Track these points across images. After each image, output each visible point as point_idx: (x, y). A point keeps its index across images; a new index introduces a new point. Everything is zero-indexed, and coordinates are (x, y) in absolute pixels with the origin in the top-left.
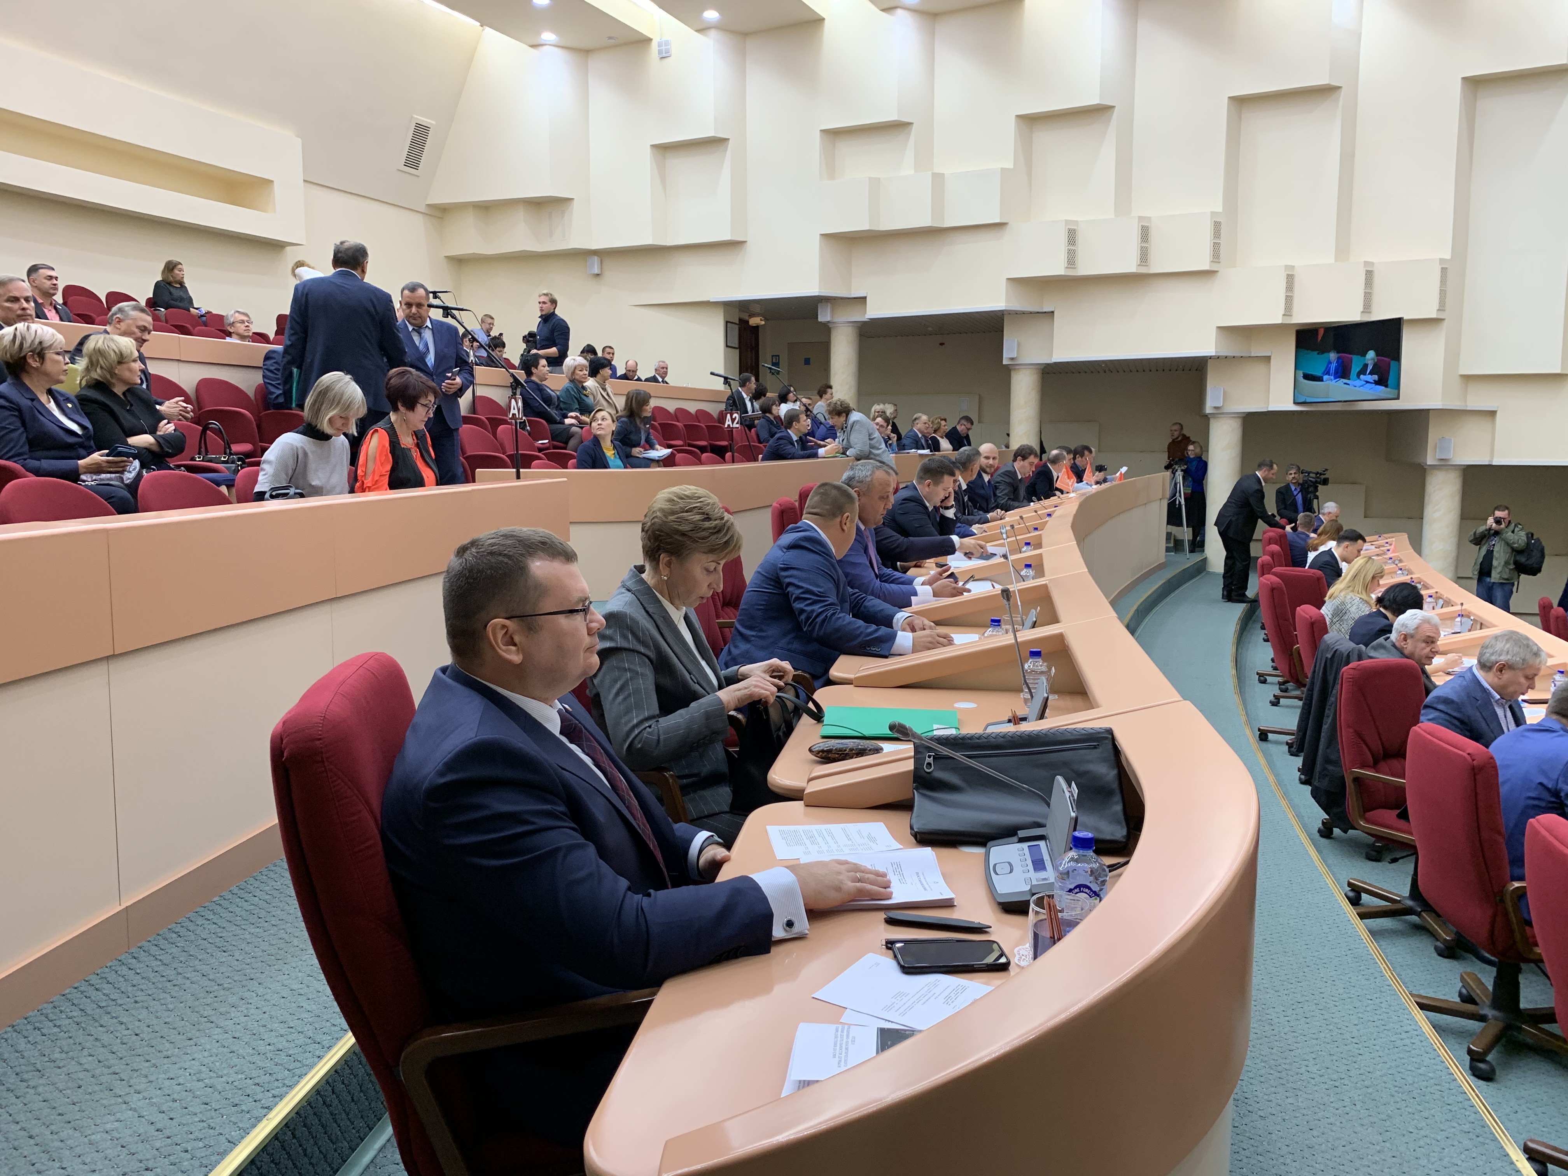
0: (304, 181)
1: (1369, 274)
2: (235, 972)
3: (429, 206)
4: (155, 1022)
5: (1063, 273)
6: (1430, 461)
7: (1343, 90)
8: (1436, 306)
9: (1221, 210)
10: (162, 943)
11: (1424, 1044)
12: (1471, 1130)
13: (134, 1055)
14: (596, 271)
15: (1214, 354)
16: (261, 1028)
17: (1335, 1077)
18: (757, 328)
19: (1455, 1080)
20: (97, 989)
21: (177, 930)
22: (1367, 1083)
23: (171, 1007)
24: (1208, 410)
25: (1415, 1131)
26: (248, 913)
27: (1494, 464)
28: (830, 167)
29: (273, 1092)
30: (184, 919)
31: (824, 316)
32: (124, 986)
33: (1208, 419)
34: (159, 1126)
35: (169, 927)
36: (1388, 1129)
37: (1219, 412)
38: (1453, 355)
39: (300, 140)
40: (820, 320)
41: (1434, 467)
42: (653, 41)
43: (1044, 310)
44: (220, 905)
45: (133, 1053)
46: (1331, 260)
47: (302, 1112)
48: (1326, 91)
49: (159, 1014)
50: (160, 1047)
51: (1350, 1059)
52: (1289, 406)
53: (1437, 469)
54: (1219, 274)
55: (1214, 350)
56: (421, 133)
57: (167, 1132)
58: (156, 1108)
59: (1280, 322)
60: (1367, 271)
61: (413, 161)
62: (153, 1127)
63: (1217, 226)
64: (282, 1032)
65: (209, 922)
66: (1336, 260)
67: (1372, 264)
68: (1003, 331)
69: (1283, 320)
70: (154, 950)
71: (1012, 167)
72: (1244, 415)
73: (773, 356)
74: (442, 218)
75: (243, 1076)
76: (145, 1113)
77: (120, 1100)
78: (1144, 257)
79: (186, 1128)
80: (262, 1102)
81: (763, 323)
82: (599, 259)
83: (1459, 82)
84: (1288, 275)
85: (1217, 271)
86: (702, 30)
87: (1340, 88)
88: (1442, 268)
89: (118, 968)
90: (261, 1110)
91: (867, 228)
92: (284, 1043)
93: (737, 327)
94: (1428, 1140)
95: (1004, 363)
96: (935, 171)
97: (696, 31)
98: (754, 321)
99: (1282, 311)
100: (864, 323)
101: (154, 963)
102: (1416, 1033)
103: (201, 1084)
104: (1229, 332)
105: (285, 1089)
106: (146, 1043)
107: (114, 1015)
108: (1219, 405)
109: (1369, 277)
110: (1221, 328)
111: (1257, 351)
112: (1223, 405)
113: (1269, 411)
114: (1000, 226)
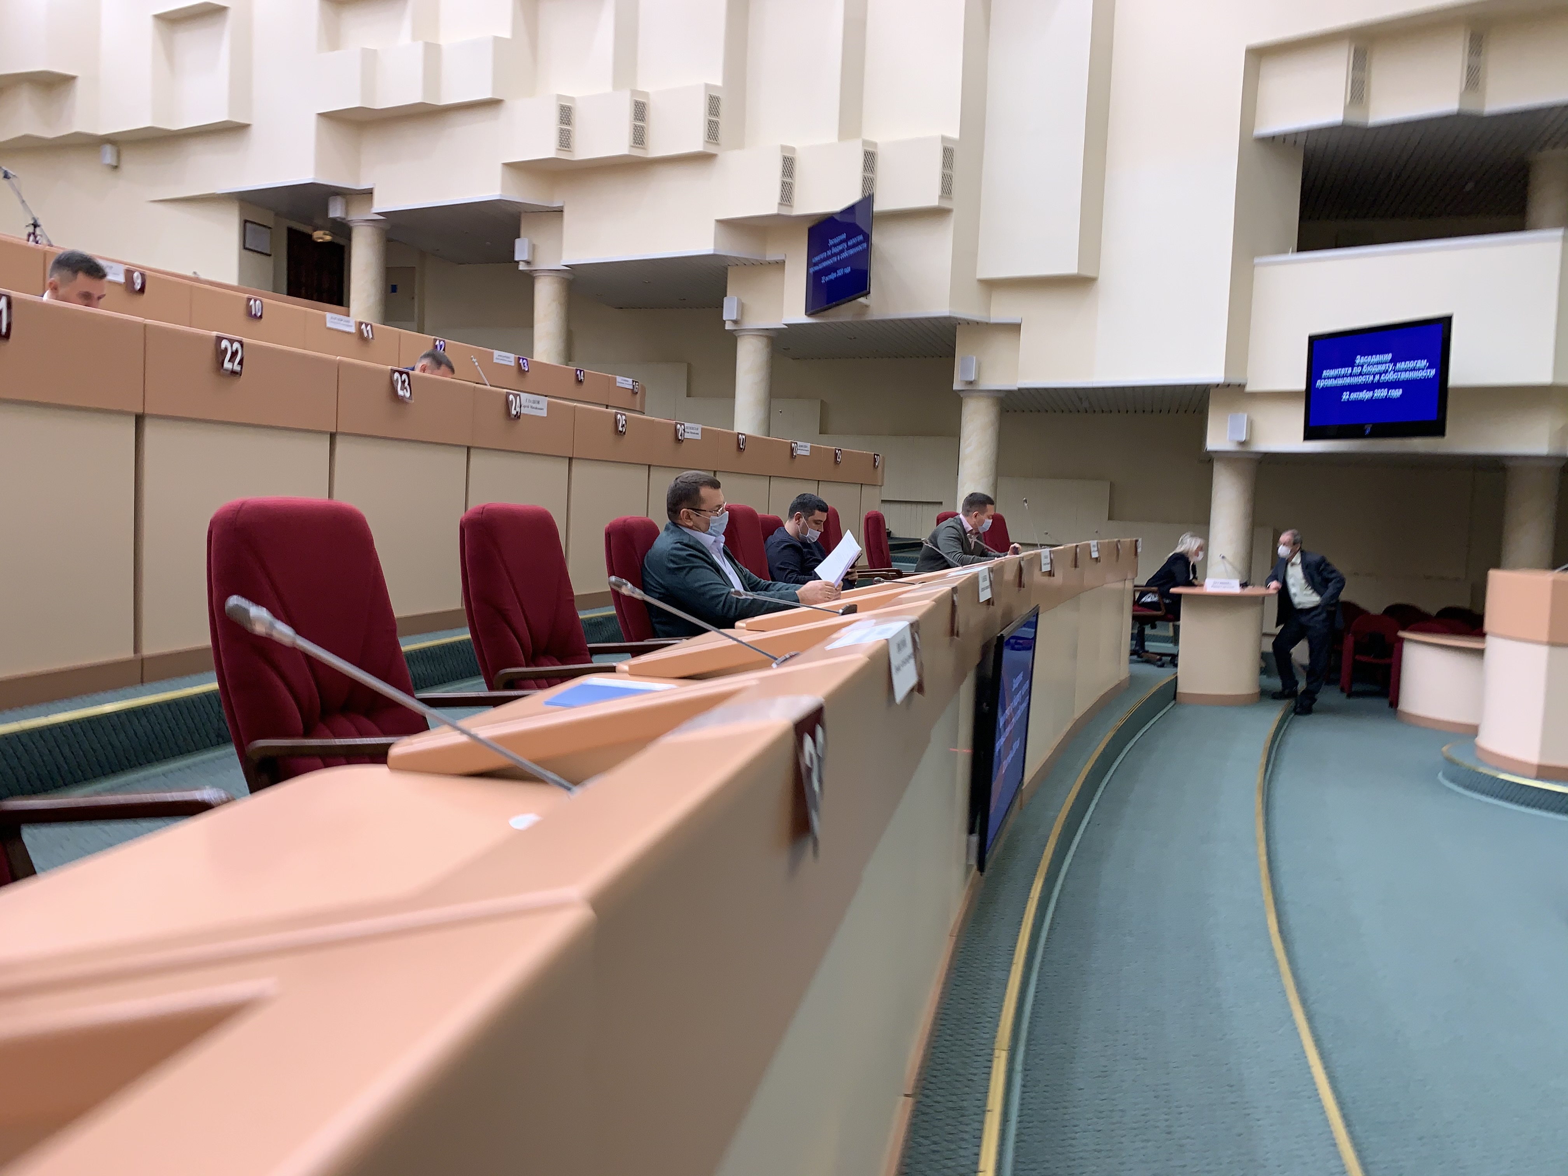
1: (870, 156)
5: (553, 157)
6: (959, 385)
8: (936, 190)
9: (719, 83)
14: (113, 162)
24: (728, 326)
28: (333, 39)
31: (337, 211)
37: (739, 328)
38: (966, 253)
40: (330, 216)
41: (964, 392)
43: (553, 206)
46: (833, 140)
52: (801, 318)
53: (969, 396)
54: (718, 158)
55: (712, 248)
59: (775, 212)
60: (868, 152)
63: (714, 102)
66: (839, 139)
67: (875, 145)
68: (520, 233)
69: (778, 210)
71: (510, 36)
78: (639, 137)
84: (785, 158)
85: (716, 155)
88: (945, 148)
91: (360, 105)
93: (268, 230)
95: (522, 268)
96: (429, 41)
98: (321, 236)
108: (735, 318)
109: (870, 159)
110: (720, 222)
111: (772, 255)
112: (739, 318)
113: (786, 325)
114: (494, 103)
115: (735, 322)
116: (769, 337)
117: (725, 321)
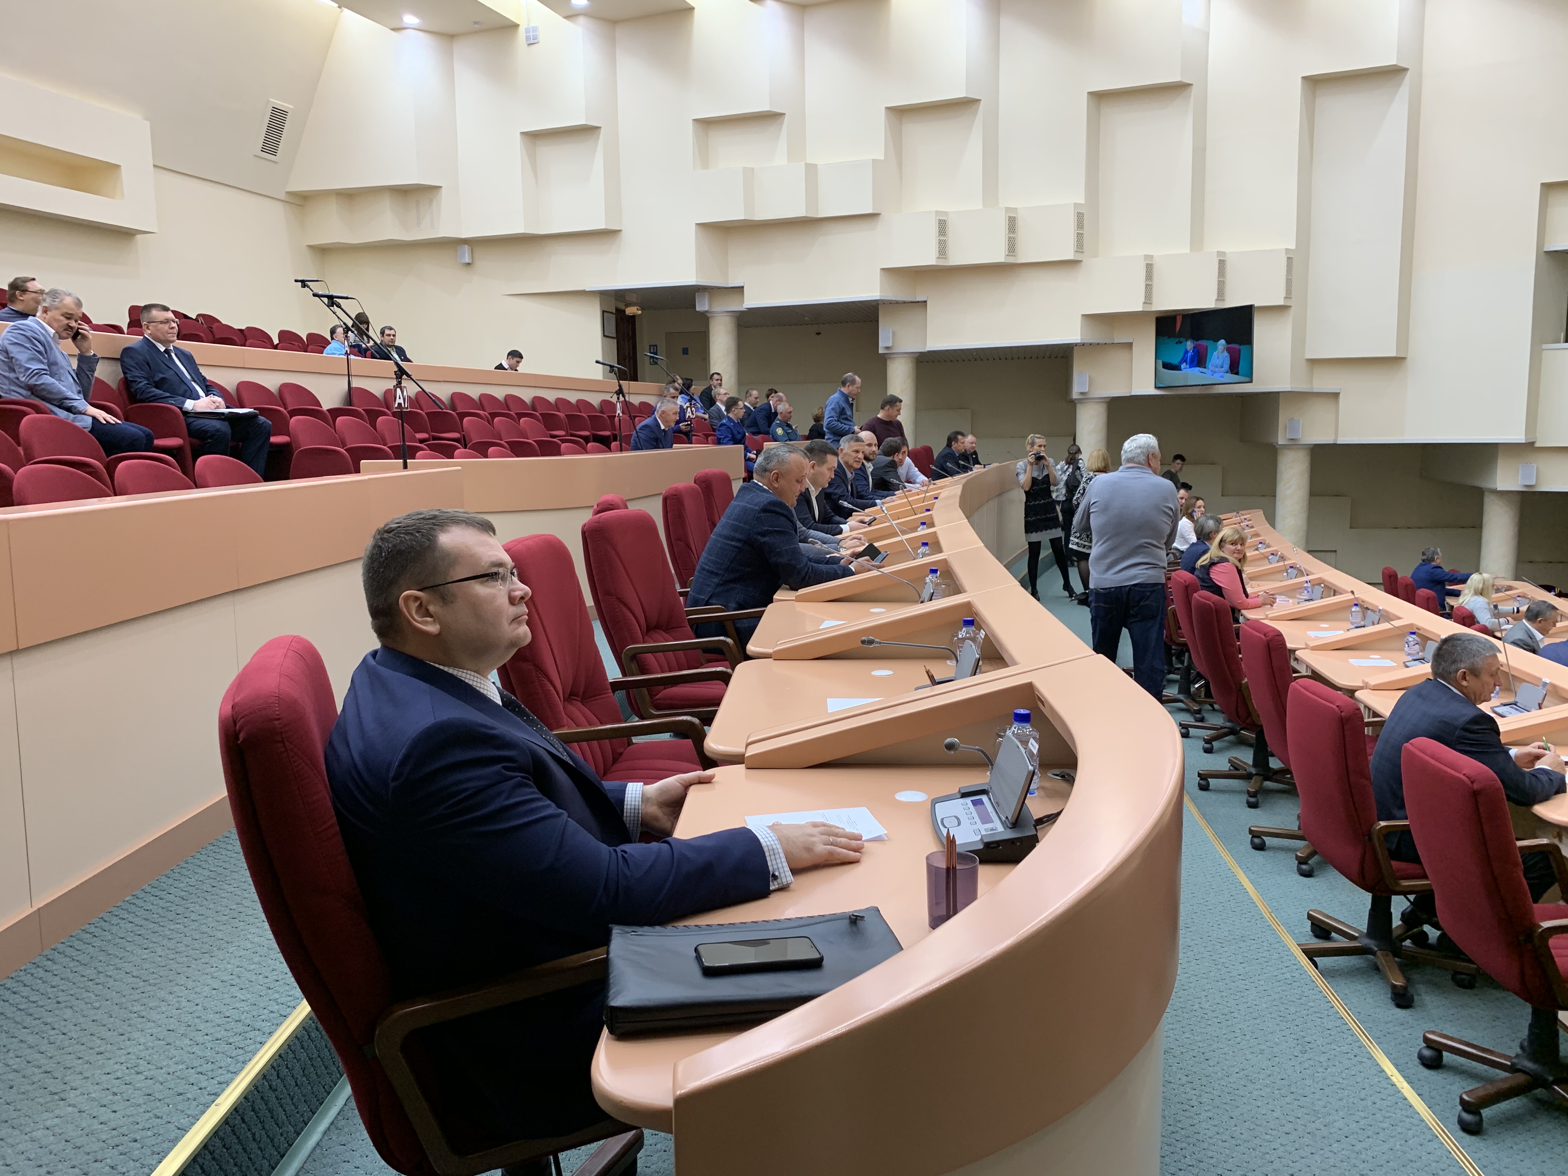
0: (155, 166)
1: (1222, 264)
2: (161, 968)
3: (288, 193)
4: (82, 1020)
5: (934, 263)
6: (1281, 441)
7: (1194, 87)
8: (1283, 294)
9: (1083, 202)
10: (76, 943)
11: (1303, 976)
12: (1349, 1051)
13: (64, 1054)
14: (467, 260)
15: (1079, 341)
16: (196, 1020)
17: (1226, 1011)
18: (633, 318)
19: (1333, 1007)
20: (14, 993)
21: (91, 931)
22: (1255, 1015)
23: (97, 1005)
24: (1075, 395)
25: (1301, 1055)
26: (165, 910)
27: (1338, 443)
28: (704, 157)
29: (218, 1079)
30: (97, 919)
31: (702, 305)
32: (42, 987)
33: (1076, 404)
34: (102, 1119)
35: (82, 928)
36: (1276, 1055)
37: (1085, 398)
38: (1299, 341)
39: (147, 124)
40: (697, 310)
41: (1284, 446)
42: (520, 26)
43: (918, 300)
44: (134, 904)
45: (63, 1051)
46: (1187, 250)
47: (250, 1097)
48: (1178, 89)
49: (85, 1013)
50: (91, 1045)
51: (1239, 994)
52: (1150, 390)
53: (1288, 449)
54: (1083, 264)
55: (1079, 338)
56: (278, 118)
57: (113, 1124)
58: (97, 1103)
59: (1141, 309)
60: (1220, 261)
61: (271, 145)
62: (95, 1120)
63: (1080, 217)
64: (220, 1021)
65: (124, 921)
66: (1191, 250)
67: (1224, 253)
68: (877, 321)
69: (1144, 308)
70: (69, 951)
71: (883, 159)
72: (1108, 400)
73: (650, 346)
74: (303, 206)
75: (184, 1066)
76: (86, 1108)
77: (57, 1097)
78: (1012, 247)
79: (131, 1119)
80: (208, 1089)
81: (640, 312)
82: (470, 248)
83: (1300, 80)
84: (1147, 265)
85: (1080, 261)
86: (571, 16)
87: (1192, 84)
88: (1288, 258)
89: (33, 971)
90: (207, 1097)
91: (743, 218)
92: (223, 1032)
93: (614, 316)
94: (1311, 1062)
95: (880, 351)
96: (808, 161)
97: (566, 17)
98: (631, 311)
99: (1142, 299)
100: (742, 313)
101: (72, 964)
102: (1295, 967)
103: (142, 1077)
104: (1094, 319)
105: (230, 1075)
106: (75, 1042)
107: (36, 1016)
108: (1081, 389)
109: (1222, 267)
110: (1086, 316)
112: (1086, 389)
113: (1129, 395)
114: (873, 216)
115: (1082, 393)
117: (1072, 393)
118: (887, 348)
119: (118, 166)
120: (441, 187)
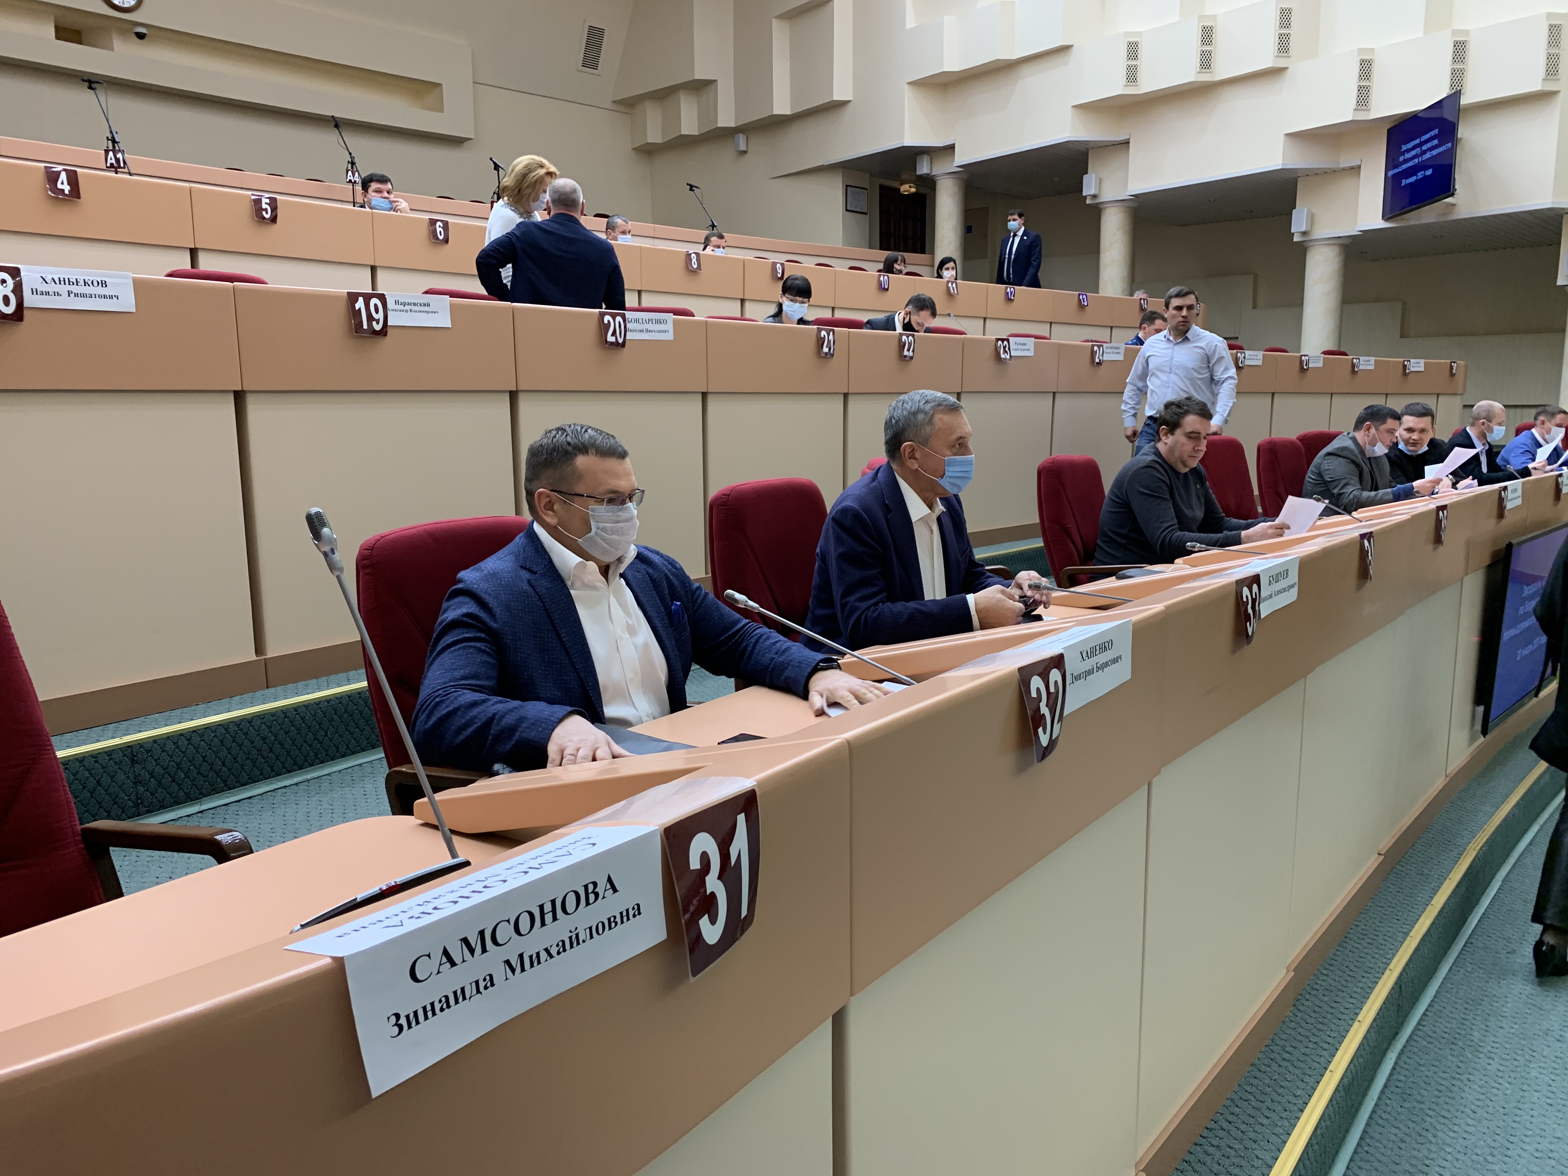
0: (474, 82)
1: (1460, 46)
3: (613, 102)
5: (1124, 92)
6: (1559, 280)
8: (1542, 73)
14: (743, 148)
24: (1298, 236)
31: (924, 168)
33: (1306, 250)
37: (1310, 239)
39: (468, 44)
40: (919, 174)
43: (1121, 140)
46: (1418, 34)
52: (1378, 223)
54: (1289, 71)
55: (1281, 162)
56: (594, 35)
59: (1350, 119)
60: (1460, 41)
61: (590, 61)
63: (1285, 14)
66: (1425, 32)
67: (1467, 32)
68: (1088, 169)
69: (1353, 117)
74: (630, 111)
78: (1206, 62)
81: (914, 190)
82: (745, 136)
84: (1363, 62)
85: (1287, 68)
88: (1551, 26)
93: (866, 192)
95: (1088, 201)
98: (907, 189)
108: (1304, 229)
109: (1460, 50)
110: (1289, 135)
111: (1346, 161)
112: (1309, 229)
113: (1360, 231)
114: (1064, 49)
116: (1342, 245)
117: (1293, 234)
118: (1094, 196)
119: (438, 85)
120: (713, 82)
